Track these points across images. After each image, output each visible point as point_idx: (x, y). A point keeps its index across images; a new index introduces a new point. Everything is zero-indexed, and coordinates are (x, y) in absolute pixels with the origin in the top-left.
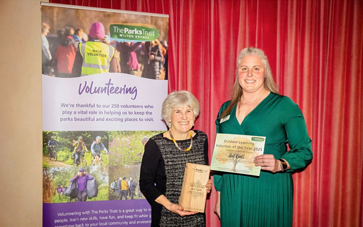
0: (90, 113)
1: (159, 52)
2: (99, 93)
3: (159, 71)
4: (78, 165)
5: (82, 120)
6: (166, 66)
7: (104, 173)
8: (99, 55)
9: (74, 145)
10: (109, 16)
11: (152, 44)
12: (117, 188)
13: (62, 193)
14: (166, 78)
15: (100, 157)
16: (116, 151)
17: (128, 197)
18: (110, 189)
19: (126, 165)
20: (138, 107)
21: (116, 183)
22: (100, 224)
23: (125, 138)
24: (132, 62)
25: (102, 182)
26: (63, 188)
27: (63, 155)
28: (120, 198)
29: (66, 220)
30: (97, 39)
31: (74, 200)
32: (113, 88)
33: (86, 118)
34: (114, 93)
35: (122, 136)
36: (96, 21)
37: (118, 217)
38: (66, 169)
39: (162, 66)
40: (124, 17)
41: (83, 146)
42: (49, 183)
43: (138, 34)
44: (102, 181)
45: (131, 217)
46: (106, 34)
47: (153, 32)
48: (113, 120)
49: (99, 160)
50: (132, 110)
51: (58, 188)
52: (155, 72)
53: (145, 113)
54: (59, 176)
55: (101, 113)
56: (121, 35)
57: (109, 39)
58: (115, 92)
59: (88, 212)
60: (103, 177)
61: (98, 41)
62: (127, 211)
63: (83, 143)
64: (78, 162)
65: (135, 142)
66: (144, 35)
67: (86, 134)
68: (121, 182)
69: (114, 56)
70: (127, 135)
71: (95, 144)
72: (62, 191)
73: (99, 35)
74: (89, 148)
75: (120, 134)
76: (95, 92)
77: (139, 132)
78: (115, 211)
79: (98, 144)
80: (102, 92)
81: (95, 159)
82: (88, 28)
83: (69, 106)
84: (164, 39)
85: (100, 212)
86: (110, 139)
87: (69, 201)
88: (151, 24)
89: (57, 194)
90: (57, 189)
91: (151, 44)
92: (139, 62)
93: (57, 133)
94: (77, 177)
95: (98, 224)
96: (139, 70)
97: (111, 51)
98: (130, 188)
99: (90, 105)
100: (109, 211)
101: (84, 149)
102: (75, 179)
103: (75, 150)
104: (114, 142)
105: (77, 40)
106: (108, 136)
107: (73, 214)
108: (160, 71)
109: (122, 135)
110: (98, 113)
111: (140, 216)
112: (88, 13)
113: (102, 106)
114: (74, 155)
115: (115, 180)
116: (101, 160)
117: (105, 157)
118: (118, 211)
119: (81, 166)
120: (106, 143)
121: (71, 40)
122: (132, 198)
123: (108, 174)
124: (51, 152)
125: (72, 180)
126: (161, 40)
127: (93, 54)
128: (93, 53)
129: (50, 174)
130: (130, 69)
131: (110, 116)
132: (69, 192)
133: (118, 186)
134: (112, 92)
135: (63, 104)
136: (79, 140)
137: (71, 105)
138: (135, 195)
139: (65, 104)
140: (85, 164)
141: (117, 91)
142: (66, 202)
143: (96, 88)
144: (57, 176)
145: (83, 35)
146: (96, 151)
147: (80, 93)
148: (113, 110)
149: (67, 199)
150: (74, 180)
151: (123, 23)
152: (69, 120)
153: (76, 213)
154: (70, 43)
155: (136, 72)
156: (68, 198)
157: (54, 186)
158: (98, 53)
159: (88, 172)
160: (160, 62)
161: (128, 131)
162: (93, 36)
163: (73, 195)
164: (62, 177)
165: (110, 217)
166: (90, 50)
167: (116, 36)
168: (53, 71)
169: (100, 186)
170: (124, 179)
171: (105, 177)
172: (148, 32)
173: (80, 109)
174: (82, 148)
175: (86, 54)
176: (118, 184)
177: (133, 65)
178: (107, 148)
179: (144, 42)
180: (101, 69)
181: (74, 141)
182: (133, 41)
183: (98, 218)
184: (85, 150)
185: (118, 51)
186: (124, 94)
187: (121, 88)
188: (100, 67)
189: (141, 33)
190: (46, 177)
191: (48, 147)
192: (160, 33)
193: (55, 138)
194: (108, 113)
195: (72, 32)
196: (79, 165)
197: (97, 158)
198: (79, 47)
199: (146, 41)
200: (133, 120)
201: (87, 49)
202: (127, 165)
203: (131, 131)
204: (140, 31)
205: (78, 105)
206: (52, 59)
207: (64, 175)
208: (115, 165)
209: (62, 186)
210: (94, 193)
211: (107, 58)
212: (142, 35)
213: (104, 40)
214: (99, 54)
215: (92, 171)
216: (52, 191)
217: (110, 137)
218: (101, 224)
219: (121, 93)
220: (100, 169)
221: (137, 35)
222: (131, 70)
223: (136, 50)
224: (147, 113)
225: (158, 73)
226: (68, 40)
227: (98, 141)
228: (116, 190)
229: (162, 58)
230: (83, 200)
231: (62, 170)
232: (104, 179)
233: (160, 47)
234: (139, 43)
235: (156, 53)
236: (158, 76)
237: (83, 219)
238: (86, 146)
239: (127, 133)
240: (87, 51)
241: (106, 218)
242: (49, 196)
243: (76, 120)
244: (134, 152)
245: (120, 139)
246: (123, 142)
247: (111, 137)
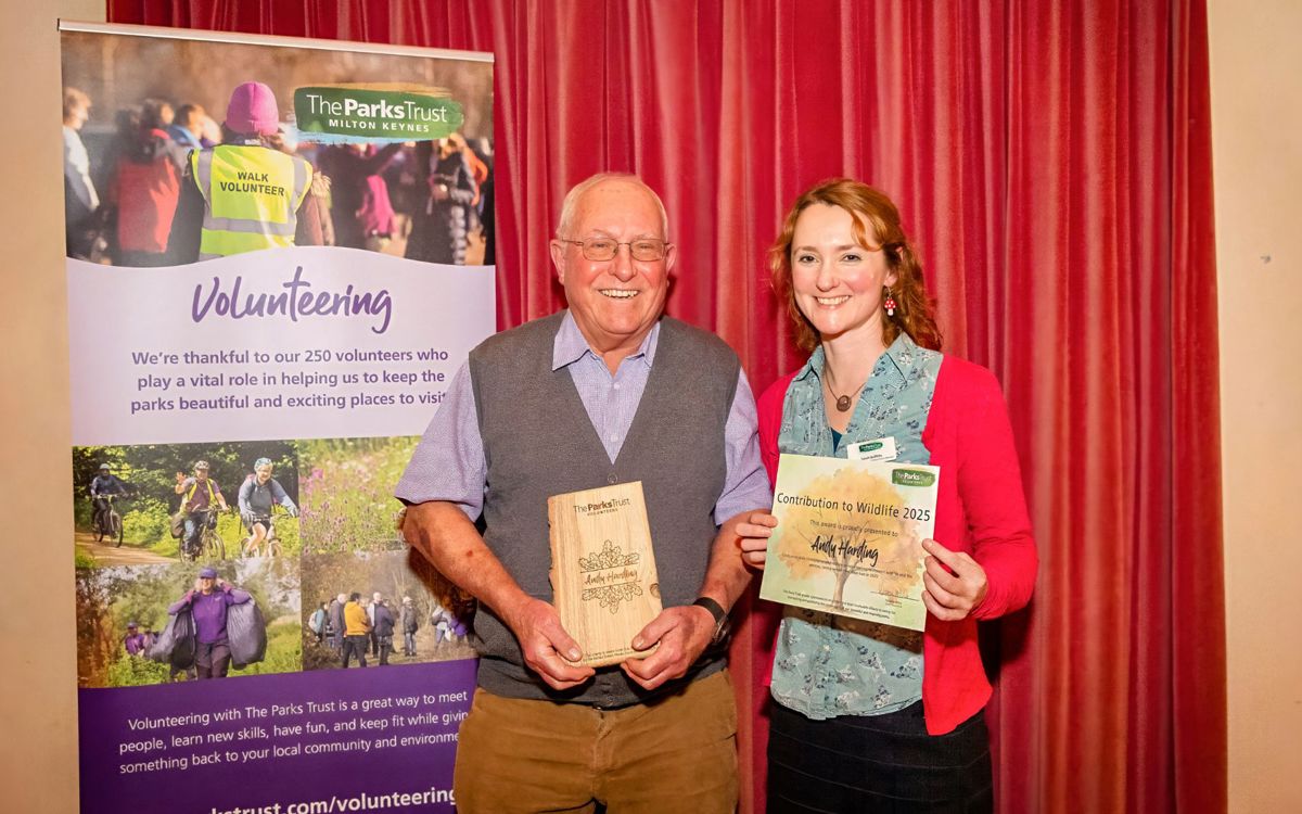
0: (233, 381)
1: (463, 175)
2: (261, 315)
3: (466, 238)
4: (195, 556)
5: (205, 404)
6: (487, 220)
7: (284, 580)
8: (258, 188)
9: (179, 489)
10: (291, 59)
11: (440, 149)
12: (331, 629)
13: (143, 651)
14: (490, 259)
15: (272, 528)
16: (326, 507)
17: (369, 657)
18: (308, 634)
19: (358, 552)
20: (395, 356)
21: (326, 612)
22: (276, 752)
23: (354, 463)
24: (371, 210)
25: (279, 612)
26: (146, 637)
27: (142, 524)
28: (341, 664)
29: (159, 744)
30: (253, 135)
31: (183, 676)
32: (309, 295)
33: (221, 400)
34: (315, 313)
35: (342, 456)
36: (247, 78)
37: (338, 727)
38: (154, 571)
39: (474, 222)
40: (343, 64)
41: (212, 495)
42: (99, 619)
43: (390, 116)
44: (277, 607)
45: (382, 724)
46: (283, 119)
47: (443, 110)
48: (310, 402)
49: (269, 537)
50: (375, 366)
51: (130, 638)
52: (452, 240)
53: (420, 377)
54: (129, 595)
55: (272, 380)
56: (332, 123)
57: (291, 136)
58: (317, 309)
59: (233, 714)
60: (283, 594)
61: (257, 142)
62: (367, 705)
63: (212, 481)
64: (194, 546)
65: (387, 473)
66: (412, 121)
67: (222, 451)
68: (346, 610)
69: (310, 190)
70: (361, 451)
71: (253, 486)
72: (142, 647)
73: (257, 126)
74: (232, 500)
75: (335, 448)
76: (248, 311)
77: (401, 439)
78: (328, 707)
79: (262, 483)
80: (271, 311)
81: (252, 534)
82: (222, 99)
83: (161, 359)
84: (480, 131)
85: (277, 713)
86: (302, 466)
87: (168, 678)
88: (436, 82)
89: (126, 657)
90: (126, 640)
91: (436, 149)
92: (397, 209)
93: (121, 453)
94: (193, 597)
95: (271, 753)
96: (396, 235)
97: (300, 175)
98: (375, 627)
99: (231, 355)
100: (306, 708)
101: (216, 503)
102: (187, 604)
103: (182, 509)
104: (316, 475)
105: (183, 140)
106: (296, 457)
107: (180, 721)
108: (469, 239)
109: (342, 452)
110: (260, 381)
111: (412, 721)
112: (220, 53)
113: (272, 358)
114: (182, 524)
115: (323, 604)
116: (274, 538)
117: (288, 526)
118: (336, 707)
119: (205, 561)
120: (290, 481)
121: (163, 142)
122: (384, 662)
123: (298, 585)
124: (101, 517)
125: (174, 609)
126: (470, 133)
127: (240, 187)
128: (241, 183)
129: (100, 590)
130: (366, 232)
131: (299, 391)
132: (167, 648)
133: (334, 623)
134: (305, 310)
135: (141, 354)
136: (198, 473)
137: (166, 357)
138: (394, 651)
139: (147, 354)
140: (220, 551)
141: (321, 304)
142: (157, 682)
143: (251, 298)
144: (125, 596)
145: (205, 126)
146: (255, 508)
147: (197, 318)
148: (310, 370)
149: (160, 672)
150: (183, 607)
151: (340, 81)
152: (161, 406)
153: (194, 718)
154: (159, 152)
155: (385, 242)
156: (163, 670)
157: (116, 630)
158: (257, 183)
159: (230, 580)
160: (466, 206)
161: (363, 439)
162: (239, 128)
163: (180, 656)
164: (140, 598)
165: (308, 726)
166: (227, 173)
167: (316, 125)
168: (103, 245)
169: (274, 624)
170: (355, 597)
171: (290, 595)
172: (426, 111)
173: (196, 370)
174: (207, 498)
175: (215, 187)
176: (335, 614)
177: (375, 219)
178: (295, 499)
179: (411, 143)
180: (269, 237)
181: (179, 476)
182: (373, 141)
183: (269, 731)
184: (218, 506)
185: (323, 174)
186: (347, 314)
187: (337, 296)
188: (266, 228)
189: (402, 115)
190: (87, 601)
191: (91, 500)
192: (465, 113)
193: (115, 470)
194: (294, 380)
195: (168, 115)
196: (198, 555)
197: (259, 533)
198: (190, 165)
199: (418, 140)
200: (378, 400)
201: (220, 169)
202: (363, 553)
203: (374, 439)
204: (397, 109)
205: (190, 357)
206: (98, 207)
207: (149, 591)
208: (321, 552)
209: (141, 630)
210: (252, 649)
211: (287, 196)
212: (405, 120)
213: (278, 138)
214: (261, 186)
215: (242, 574)
216: (108, 646)
217: (302, 461)
218: (280, 752)
219: (335, 313)
220: (272, 570)
221: (387, 119)
222: (371, 235)
223: (384, 168)
224: (428, 376)
225: (461, 243)
226: (153, 140)
227: (264, 476)
228: (328, 635)
229: (473, 192)
230: (215, 672)
231: (139, 576)
232: (285, 599)
233: (468, 158)
234: (394, 148)
235: (455, 179)
236: (460, 253)
237: (217, 738)
238: (222, 492)
239: (361, 446)
240: (217, 177)
241: (297, 730)
242: (100, 664)
243: (184, 405)
244: (387, 508)
245: (336, 464)
246: (346, 475)
247: (307, 459)
